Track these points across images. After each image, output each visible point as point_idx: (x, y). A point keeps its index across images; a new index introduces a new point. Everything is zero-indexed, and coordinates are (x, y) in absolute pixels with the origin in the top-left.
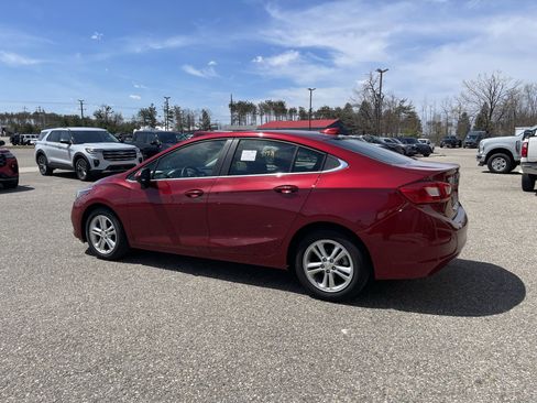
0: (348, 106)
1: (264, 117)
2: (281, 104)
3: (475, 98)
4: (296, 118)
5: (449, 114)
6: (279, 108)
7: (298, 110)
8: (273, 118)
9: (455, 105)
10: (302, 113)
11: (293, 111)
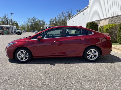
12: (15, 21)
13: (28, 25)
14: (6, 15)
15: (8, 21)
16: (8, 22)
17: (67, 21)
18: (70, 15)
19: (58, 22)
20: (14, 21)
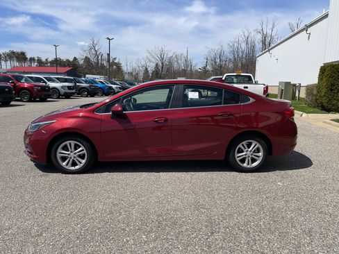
0: (75, 59)
1: (9, 62)
2: (23, 54)
3: (154, 60)
4: (35, 65)
5: (141, 68)
6: (21, 57)
7: (36, 59)
8: (17, 64)
9: (143, 63)
10: (40, 61)
11: (32, 60)
12: (115, 59)
13: (146, 69)
14: (95, 42)
15: (100, 57)
16: (100, 61)
17: (256, 58)
18: (268, 40)
19: (230, 59)
20: (114, 57)
